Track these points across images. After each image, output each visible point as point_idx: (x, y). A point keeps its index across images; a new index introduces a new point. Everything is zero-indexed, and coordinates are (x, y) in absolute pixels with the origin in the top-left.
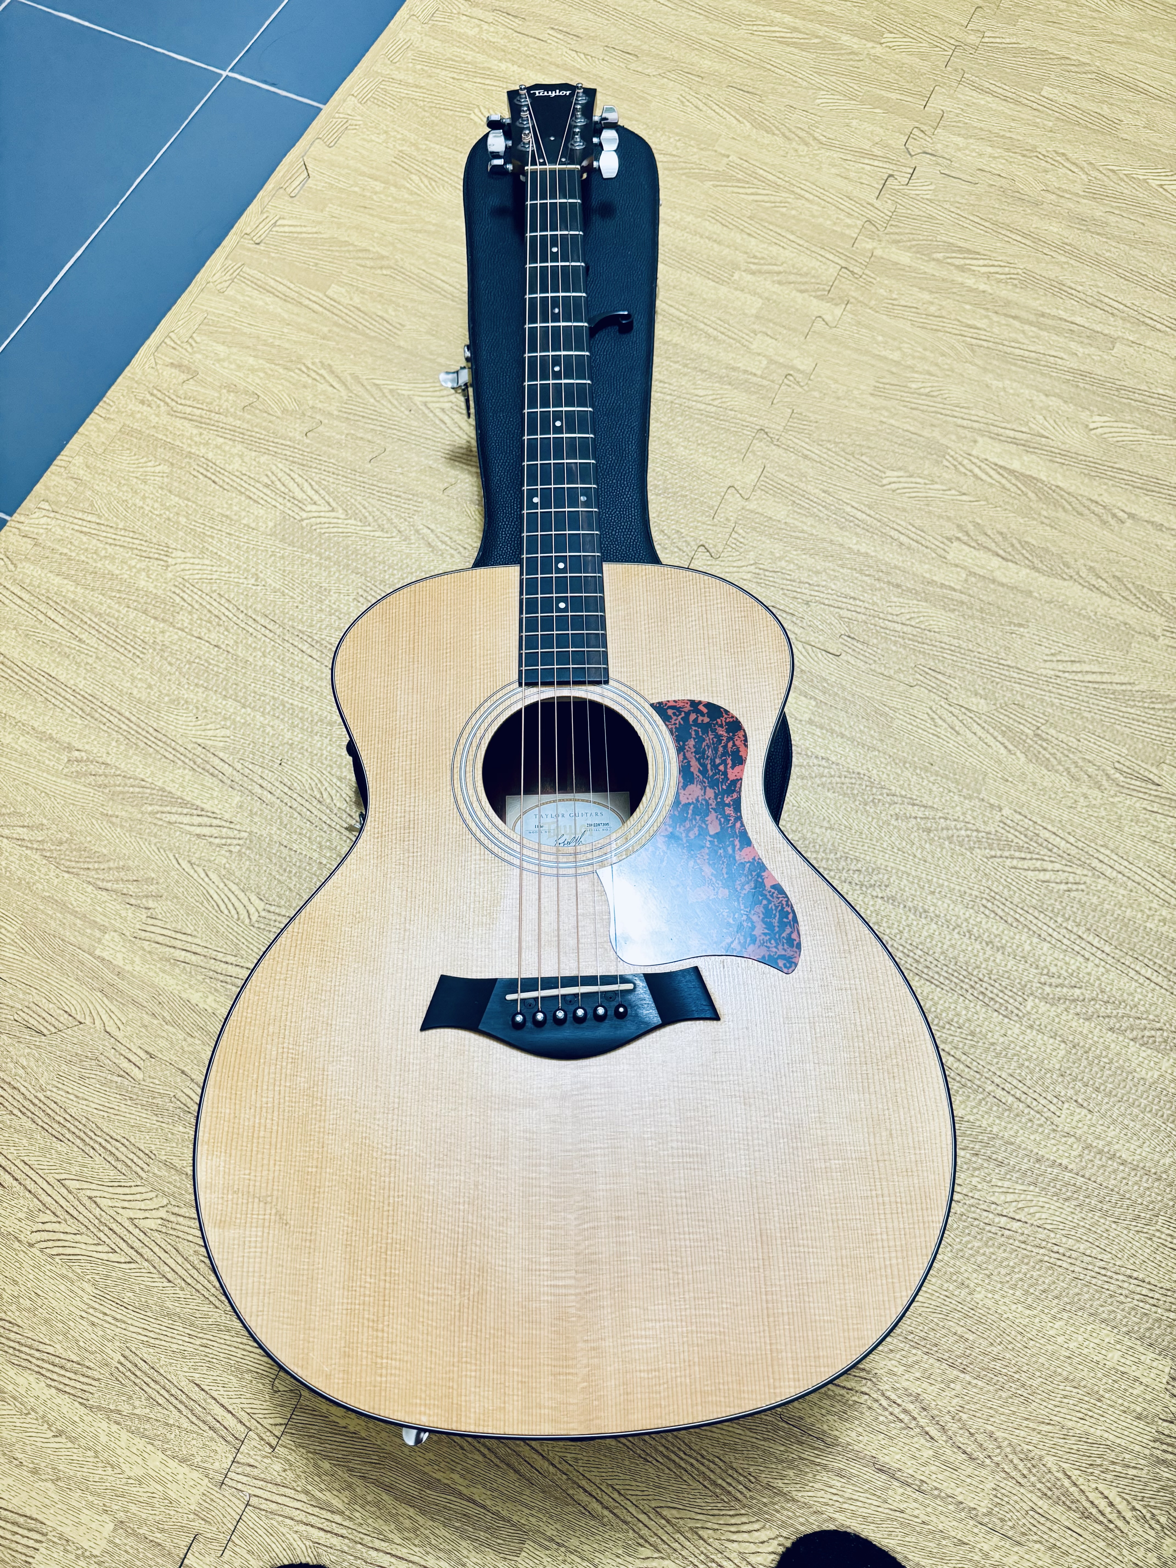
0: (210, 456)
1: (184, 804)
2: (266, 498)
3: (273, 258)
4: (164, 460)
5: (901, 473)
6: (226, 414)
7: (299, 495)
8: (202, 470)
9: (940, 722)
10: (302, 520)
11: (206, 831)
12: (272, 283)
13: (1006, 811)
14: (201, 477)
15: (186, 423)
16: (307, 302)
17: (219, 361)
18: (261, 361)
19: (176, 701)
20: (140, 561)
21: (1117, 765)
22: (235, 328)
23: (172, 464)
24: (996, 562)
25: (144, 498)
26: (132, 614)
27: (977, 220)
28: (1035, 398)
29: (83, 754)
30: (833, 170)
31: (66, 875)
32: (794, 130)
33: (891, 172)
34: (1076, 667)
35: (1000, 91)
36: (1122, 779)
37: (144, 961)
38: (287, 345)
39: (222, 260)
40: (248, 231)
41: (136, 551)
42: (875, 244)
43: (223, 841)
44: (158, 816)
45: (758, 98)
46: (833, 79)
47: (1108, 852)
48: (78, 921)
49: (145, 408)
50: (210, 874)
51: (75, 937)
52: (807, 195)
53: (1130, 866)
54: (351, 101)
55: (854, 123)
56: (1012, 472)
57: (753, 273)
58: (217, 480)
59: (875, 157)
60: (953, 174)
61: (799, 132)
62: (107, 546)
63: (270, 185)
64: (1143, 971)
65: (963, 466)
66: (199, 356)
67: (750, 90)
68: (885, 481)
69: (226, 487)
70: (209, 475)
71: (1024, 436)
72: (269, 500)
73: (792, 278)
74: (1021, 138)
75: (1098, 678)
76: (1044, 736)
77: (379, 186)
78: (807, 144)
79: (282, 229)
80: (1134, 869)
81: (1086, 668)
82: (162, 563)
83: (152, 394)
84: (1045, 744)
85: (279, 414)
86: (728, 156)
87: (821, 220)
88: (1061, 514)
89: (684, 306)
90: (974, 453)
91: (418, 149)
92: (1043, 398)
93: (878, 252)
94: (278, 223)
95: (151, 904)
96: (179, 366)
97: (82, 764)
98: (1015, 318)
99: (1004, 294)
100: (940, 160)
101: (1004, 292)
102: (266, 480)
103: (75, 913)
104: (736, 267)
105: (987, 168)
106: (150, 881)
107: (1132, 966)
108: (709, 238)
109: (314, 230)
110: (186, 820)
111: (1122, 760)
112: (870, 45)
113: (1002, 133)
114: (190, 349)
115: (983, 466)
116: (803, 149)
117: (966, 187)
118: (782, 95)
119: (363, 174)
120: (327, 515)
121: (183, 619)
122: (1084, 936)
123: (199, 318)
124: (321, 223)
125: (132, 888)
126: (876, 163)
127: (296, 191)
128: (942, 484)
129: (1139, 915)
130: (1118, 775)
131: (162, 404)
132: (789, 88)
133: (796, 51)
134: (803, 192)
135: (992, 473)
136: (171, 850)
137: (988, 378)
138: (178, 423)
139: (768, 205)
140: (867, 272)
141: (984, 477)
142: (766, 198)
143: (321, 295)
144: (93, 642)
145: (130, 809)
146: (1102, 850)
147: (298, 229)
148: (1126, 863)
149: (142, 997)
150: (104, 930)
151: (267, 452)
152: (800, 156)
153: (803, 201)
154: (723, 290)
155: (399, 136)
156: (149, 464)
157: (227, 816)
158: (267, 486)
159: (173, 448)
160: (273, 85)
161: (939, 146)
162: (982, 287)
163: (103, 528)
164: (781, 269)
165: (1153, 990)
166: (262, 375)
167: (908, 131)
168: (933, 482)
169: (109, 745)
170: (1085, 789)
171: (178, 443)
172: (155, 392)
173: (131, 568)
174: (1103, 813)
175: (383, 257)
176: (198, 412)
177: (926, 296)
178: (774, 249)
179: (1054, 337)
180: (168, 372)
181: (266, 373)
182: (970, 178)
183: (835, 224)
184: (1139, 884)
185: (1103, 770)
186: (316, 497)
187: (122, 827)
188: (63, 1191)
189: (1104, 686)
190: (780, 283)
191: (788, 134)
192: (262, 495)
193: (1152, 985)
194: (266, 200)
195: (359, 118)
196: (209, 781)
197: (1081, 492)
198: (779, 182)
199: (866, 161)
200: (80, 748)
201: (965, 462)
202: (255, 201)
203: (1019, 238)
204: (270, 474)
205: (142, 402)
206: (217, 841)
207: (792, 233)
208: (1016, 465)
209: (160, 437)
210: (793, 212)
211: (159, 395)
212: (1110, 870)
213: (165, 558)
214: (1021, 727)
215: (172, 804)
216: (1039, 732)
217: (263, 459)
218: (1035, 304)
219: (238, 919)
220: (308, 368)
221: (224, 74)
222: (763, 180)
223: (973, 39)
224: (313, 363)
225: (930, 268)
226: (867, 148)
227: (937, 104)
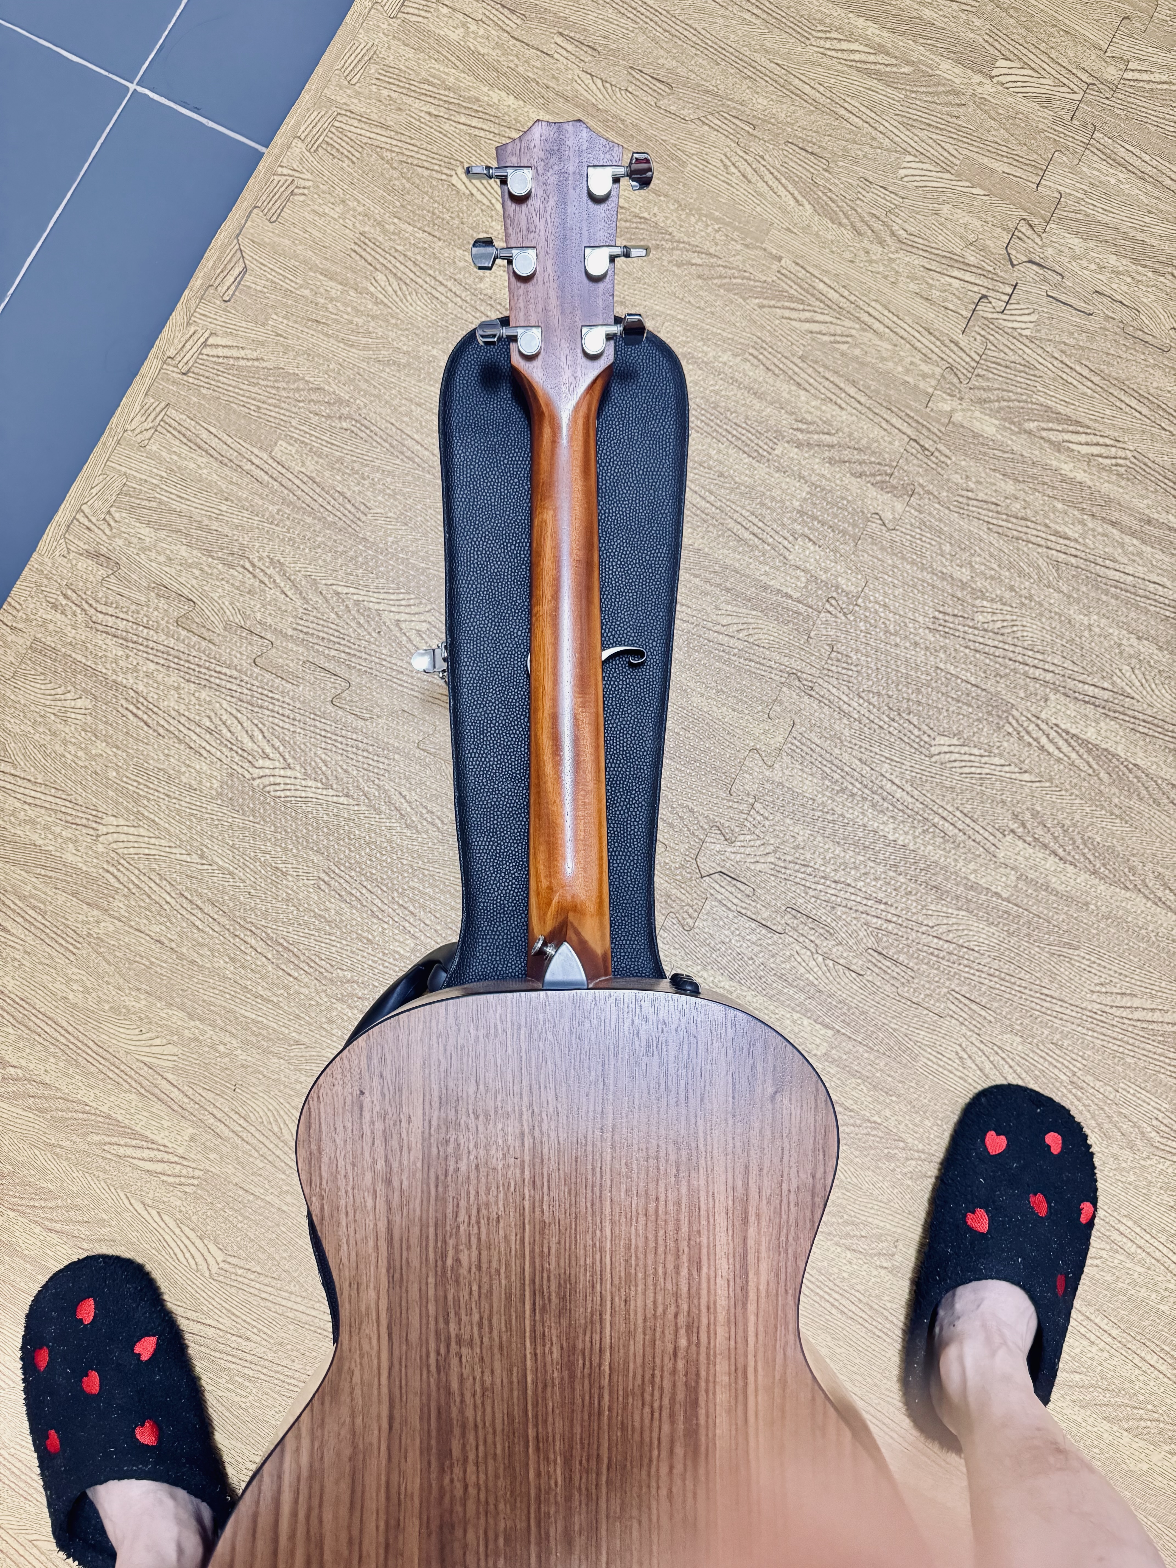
0: (141, 688)
1: (134, 1135)
2: (208, 747)
3: (204, 396)
4: (84, 690)
5: (955, 741)
6: (157, 628)
7: (249, 745)
8: (131, 707)
10: (254, 779)
11: (159, 1167)
12: (205, 435)
14: (130, 716)
15: (110, 640)
16: (248, 466)
17: (144, 549)
18: (195, 553)
19: (117, 1009)
20: (66, 828)
21: (1155, 1122)
22: (162, 502)
23: (95, 698)
24: (1051, 863)
25: (65, 742)
26: (61, 898)
27: (1086, 372)
28: (1124, 642)
29: (19, 1071)
30: (912, 286)
32: (867, 218)
33: (984, 291)
34: (1126, 1001)
35: (1138, 163)
36: (1158, 1138)
38: (226, 530)
39: (142, 396)
40: (172, 352)
41: (60, 815)
42: (955, 403)
43: (177, 1180)
44: (106, 1148)
45: (823, 164)
46: (923, 135)
47: (1130, 1223)
48: (28, 1266)
49: (58, 616)
50: (165, 1217)
52: (877, 325)
53: (1152, 1241)
54: (298, 147)
55: (946, 209)
56: (1085, 743)
57: (799, 445)
58: (149, 721)
59: (966, 266)
60: (1063, 298)
61: (873, 222)
62: (26, 807)
63: (197, 282)
64: (1148, 1358)
65: (1028, 733)
66: (120, 542)
67: (816, 149)
68: (934, 750)
69: (161, 731)
70: (140, 713)
71: (1106, 695)
72: (213, 750)
73: (846, 454)
74: (1155, 243)
75: (1149, 1016)
76: (1079, 1082)
77: (335, 289)
78: (882, 243)
79: (215, 352)
80: (1156, 1244)
81: (1136, 1002)
82: (92, 832)
83: (65, 596)
84: (1079, 1093)
85: (220, 630)
86: (780, 259)
87: (890, 365)
88: (1134, 802)
89: (711, 493)
90: (1043, 716)
91: (384, 231)
92: (1134, 641)
93: (958, 417)
94: (210, 342)
96: (95, 555)
97: (19, 1084)
98: (1113, 524)
99: (1105, 488)
100: (1049, 274)
101: (1107, 487)
102: (208, 724)
103: (23, 1257)
104: (779, 435)
105: (1108, 291)
106: (102, 1223)
107: (1138, 1352)
108: (749, 389)
109: (255, 355)
110: (136, 1153)
111: (1161, 1116)
112: (977, 78)
113: (1132, 233)
114: (107, 531)
115: (1053, 734)
116: (876, 248)
117: (1077, 319)
118: (856, 161)
119: (314, 268)
120: (282, 772)
121: (119, 904)
122: (1093, 1317)
123: (117, 486)
124: (262, 344)
126: (968, 277)
127: (230, 292)
128: (1001, 756)
129: (1154, 1296)
130: (1154, 1134)
131: (79, 611)
132: (867, 149)
133: (880, 86)
134: (870, 320)
135: (1061, 743)
136: (122, 1188)
137: (1072, 611)
138: (100, 639)
139: (826, 338)
140: (941, 447)
141: (1051, 748)
142: (823, 328)
143: (265, 456)
144: (19, 931)
145: (74, 1138)
146: (1124, 1220)
147: (235, 353)
148: (1148, 1237)
151: (208, 685)
152: (871, 262)
153: (870, 335)
154: (762, 470)
155: (360, 209)
156: (69, 696)
157: (181, 1151)
158: (209, 731)
159: (95, 673)
160: (196, 110)
161: (1050, 251)
162: (1080, 476)
163: (20, 782)
164: (834, 440)
165: (1156, 1379)
166: (197, 573)
167: (1012, 226)
168: (990, 753)
169: (46, 1060)
170: (1115, 1149)
171: (100, 667)
172: (69, 592)
173: (56, 836)
174: (1132, 1178)
175: (340, 401)
176: (122, 625)
177: (1009, 487)
178: (830, 410)
179: (1159, 556)
180: (84, 564)
181: (201, 570)
182: (1081, 305)
183: (907, 371)
184: (1158, 1261)
185: (1139, 1127)
186: (268, 750)
187: (67, 1159)
189: (1154, 1026)
190: (831, 461)
191: (859, 224)
192: (204, 744)
193: (1156, 1372)
194: (193, 304)
195: (308, 176)
196: (158, 1108)
197: (1162, 774)
198: (843, 303)
199: (956, 273)
200: (14, 1063)
201: (1032, 727)
202: (179, 305)
203: (1134, 403)
204: (212, 715)
205: (55, 607)
206: (171, 1180)
207: (854, 383)
208: (1090, 734)
209: (79, 657)
210: (857, 352)
211: (74, 597)
212: (1130, 1244)
213: (94, 825)
214: (1056, 1071)
215: (119, 1134)
216: (1075, 1079)
217: (204, 694)
218: (1141, 505)
219: (198, 1270)
220: (253, 565)
221: (132, 87)
222: (821, 298)
223: (1111, 73)
224: (260, 558)
225: (1019, 444)
226: (958, 251)
227: (1053, 183)
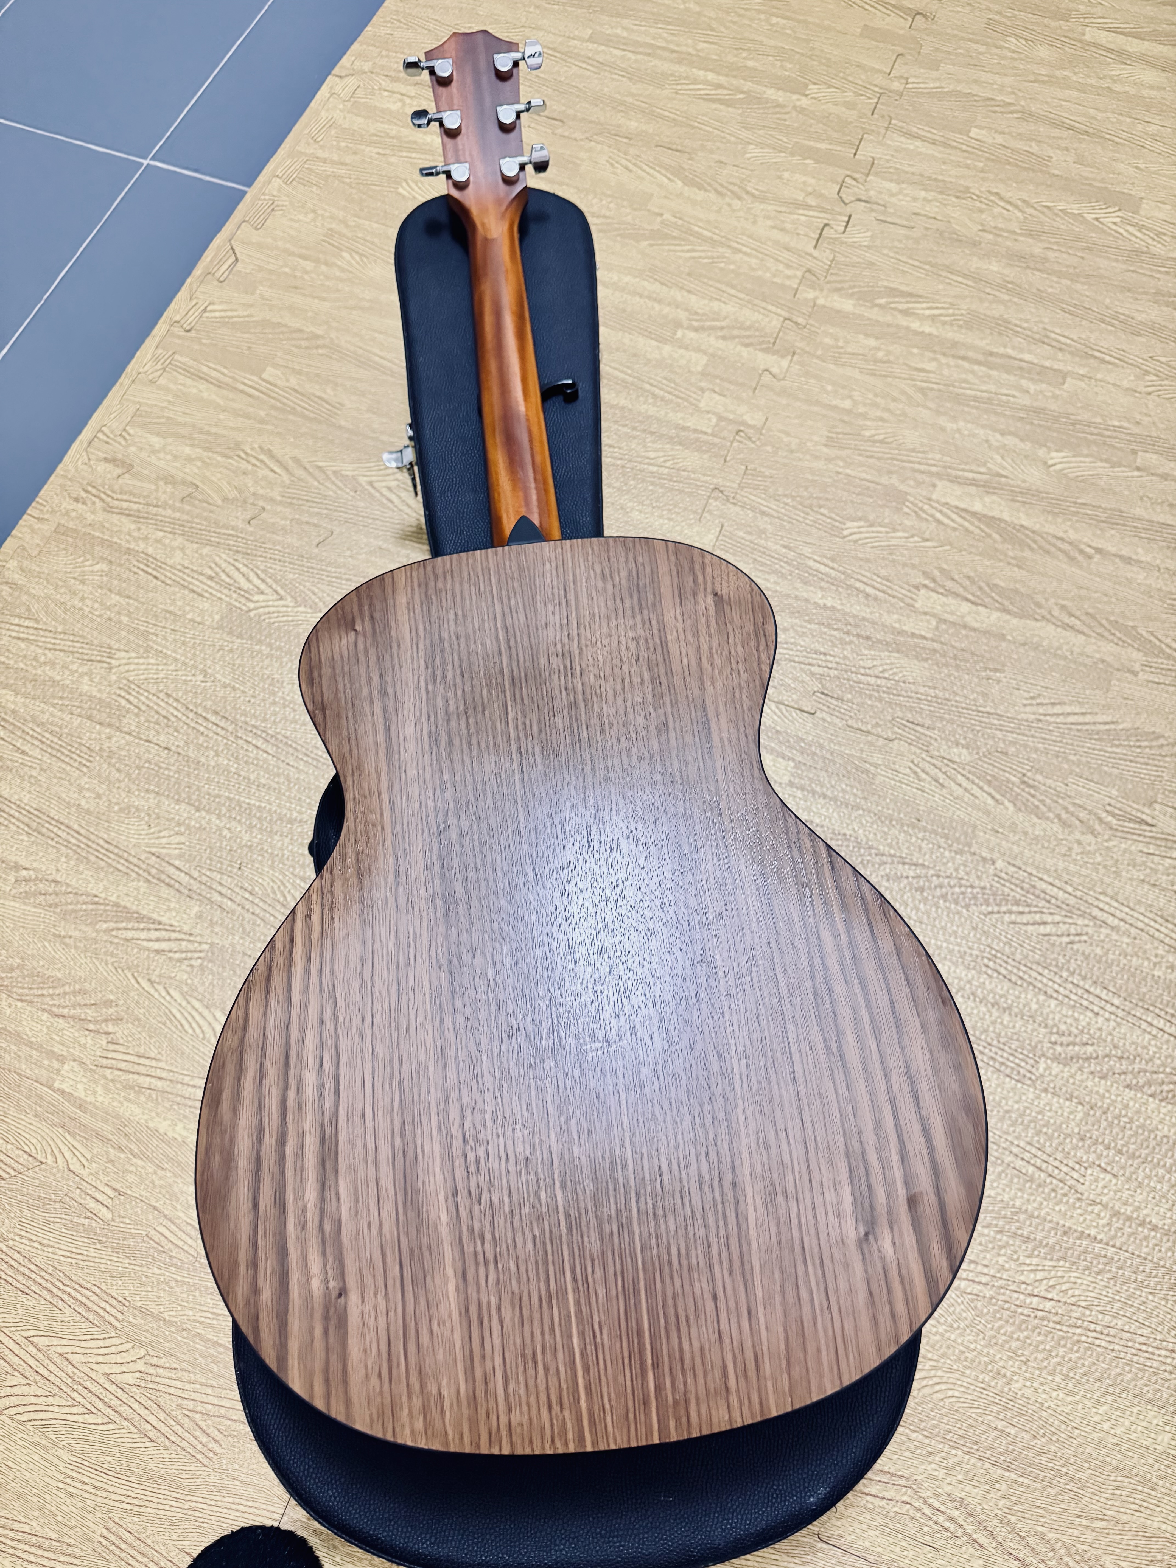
0: (150, 550)
1: (140, 918)
2: (210, 590)
3: (204, 344)
4: (102, 558)
5: (862, 523)
6: (165, 506)
7: (245, 585)
8: (142, 566)
9: (923, 776)
10: (250, 611)
11: (164, 945)
12: (205, 369)
13: (1000, 864)
14: (141, 573)
15: (124, 519)
16: (242, 387)
17: (154, 452)
18: (198, 450)
19: (126, 810)
20: (81, 664)
21: (1108, 808)
22: (168, 418)
23: (111, 562)
24: (965, 607)
25: (83, 599)
26: (77, 721)
27: (917, 263)
28: (990, 438)
29: (31, 872)
30: (769, 223)
31: (19, 1004)
32: (725, 184)
33: (826, 222)
34: (1057, 709)
35: (929, 135)
36: (1115, 821)
37: (107, 1090)
38: (224, 432)
39: (153, 348)
40: (178, 318)
41: (77, 655)
42: (817, 293)
43: (184, 955)
44: (114, 933)
45: (687, 155)
46: (761, 132)
47: (1107, 899)
48: (34, 1052)
49: (80, 505)
50: (172, 992)
51: (31, 1070)
52: (744, 249)
53: (1131, 913)
54: (277, 182)
55: (786, 175)
56: (974, 514)
57: (696, 330)
58: (158, 575)
59: (809, 207)
60: (889, 219)
61: (731, 187)
62: (47, 652)
63: (198, 271)
64: (1155, 1022)
65: (924, 511)
66: (133, 449)
67: (679, 148)
68: (846, 533)
69: (169, 582)
70: (150, 570)
71: (985, 477)
72: (214, 592)
73: (736, 332)
74: (953, 180)
75: (1081, 719)
76: (1031, 782)
77: (309, 265)
78: (739, 198)
79: (213, 314)
80: (1136, 915)
81: (1068, 709)
82: (105, 665)
83: (86, 491)
84: (1032, 791)
85: (219, 502)
86: (662, 215)
87: (760, 273)
88: (1027, 553)
89: (628, 367)
90: (934, 497)
91: (347, 226)
92: (998, 436)
93: (821, 301)
94: (209, 308)
95: (111, 1028)
96: (113, 461)
97: (31, 884)
98: (963, 358)
99: (950, 335)
100: (875, 207)
101: (950, 334)
102: (210, 572)
103: (30, 1045)
104: (678, 325)
105: (923, 212)
106: (109, 1003)
107: (1144, 1017)
108: (649, 298)
109: (245, 313)
110: (143, 935)
111: (1113, 802)
112: (795, 97)
113: (934, 176)
114: (123, 443)
115: (945, 510)
116: (737, 204)
117: (903, 231)
118: (711, 152)
119: (292, 254)
120: (276, 603)
121: (130, 722)
122: (1092, 990)
123: (132, 409)
124: (251, 306)
125: (90, 1013)
126: (811, 213)
127: (225, 275)
128: (904, 531)
129: (1146, 963)
130: (1110, 818)
131: (97, 500)
132: (718, 144)
133: (722, 107)
134: (739, 246)
135: (954, 516)
136: (129, 968)
137: (942, 421)
138: (115, 518)
139: (706, 261)
140: (811, 322)
141: (946, 521)
142: (703, 254)
143: (256, 379)
144: (37, 753)
145: (83, 927)
146: (1102, 897)
147: (229, 314)
148: (1127, 910)
149: (107, 1129)
150: (62, 1059)
151: (209, 543)
152: (734, 211)
153: (741, 255)
154: (667, 349)
155: (327, 214)
156: (87, 563)
157: (186, 928)
158: (211, 578)
159: (111, 545)
160: (196, 171)
161: (872, 193)
162: (927, 329)
163: (41, 633)
164: (723, 324)
165: (1168, 1041)
166: (199, 464)
167: (840, 180)
168: (895, 530)
169: (58, 861)
170: (1077, 835)
171: (115, 539)
172: (90, 488)
173: (72, 672)
174: (1099, 859)
175: (317, 337)
176: (135, 507)
177: (872, 342)
178: (716, 305)
179: (1005, 376)
180: (101, 467)
181: (204, 462)
182: (905, 223)
183: (774, 276)
184: (1142, 930)
185: (1095, 814)
186: (263, 586)
187: (76, 947)
188: (31, 1349)
189: (1087, 727)
190: (724, 338)
191: (720, 189)
192: (206, 588)
193: (1166, 1036)
194: (195, 286)
195: (285, 198)
196: (165, 892)
197: (1046, 530)
198: (715, 237)
199: (801, 212)
200: (28, 866)
201: (926, 507)
202: (183, 288)
203: (960, 279)
204: (213, 566)
205: (77, 500)
206: (177, 956)
207: (733, 287)
208: (977, 507)
209: (97, 534)
210: (732, 267)
211: (94, 491)
212: (1111, 918)
213: (108, 660)
214: (1007, 775)
215: (129, 920)
216: (1026, 779)
217: (206, 551)
218: (982, 344)
219: (204, 1039)
220: (246, 453)
221: (145, 162)
222: (699, 236)
223: (896, 85)
224: (252, 449)
225: (874, 314)
226: (801, 198)
227: (867, 151)
